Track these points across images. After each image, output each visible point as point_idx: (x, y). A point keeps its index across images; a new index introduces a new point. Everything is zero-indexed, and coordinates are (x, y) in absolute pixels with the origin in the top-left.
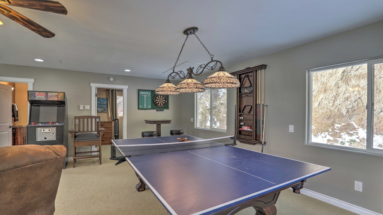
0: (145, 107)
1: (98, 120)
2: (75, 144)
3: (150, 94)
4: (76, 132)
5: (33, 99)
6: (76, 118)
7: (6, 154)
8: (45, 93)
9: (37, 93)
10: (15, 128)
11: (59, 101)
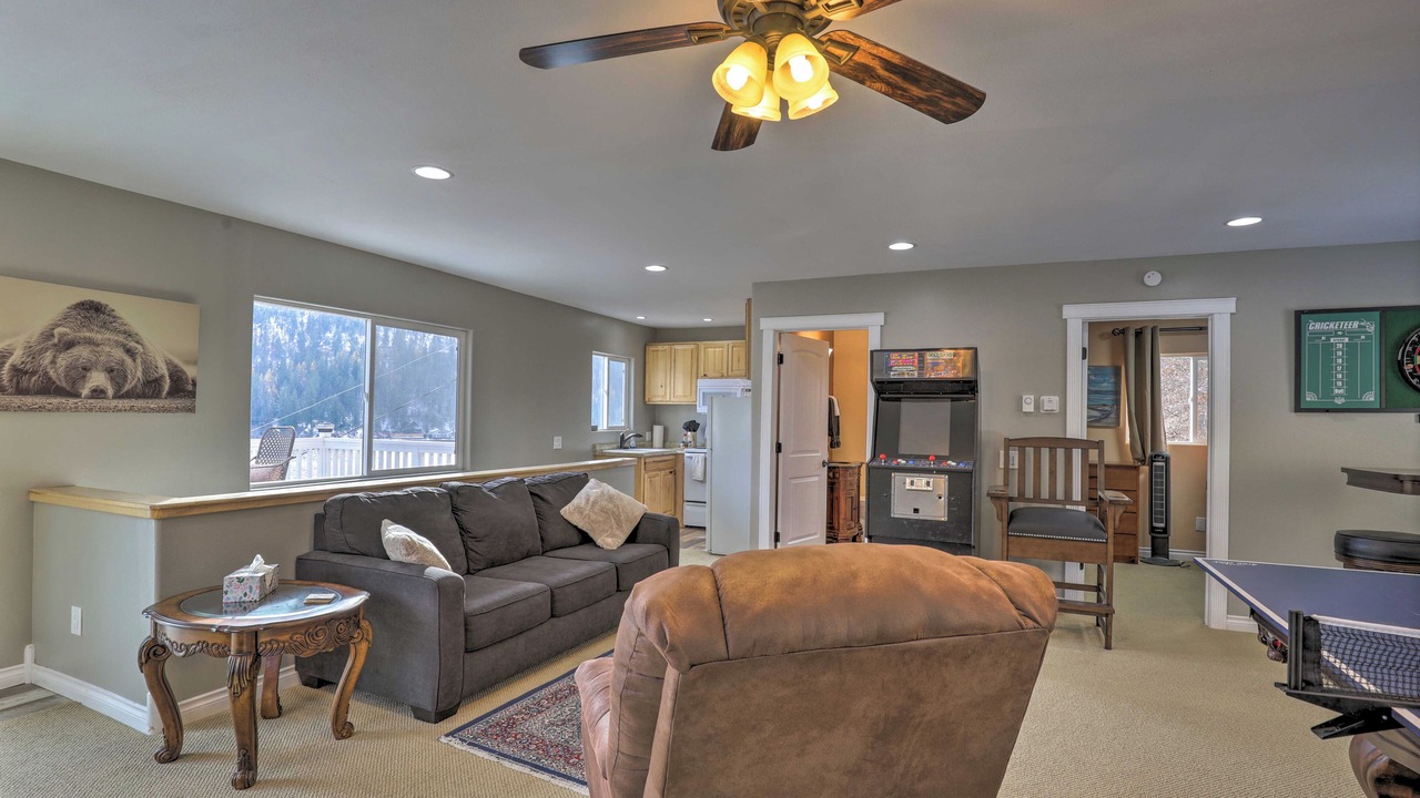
0: (1339, 401)
1: (1093, 455)
2: (1011, 547)
3: (1372, 328)
4: (1011, 499)
5: (884, 377)
6: (1009, 443)
7: (854, 575)
8: (916, 354)
9: (895, 356)
10: (834, 468)
11: (958, 382)
